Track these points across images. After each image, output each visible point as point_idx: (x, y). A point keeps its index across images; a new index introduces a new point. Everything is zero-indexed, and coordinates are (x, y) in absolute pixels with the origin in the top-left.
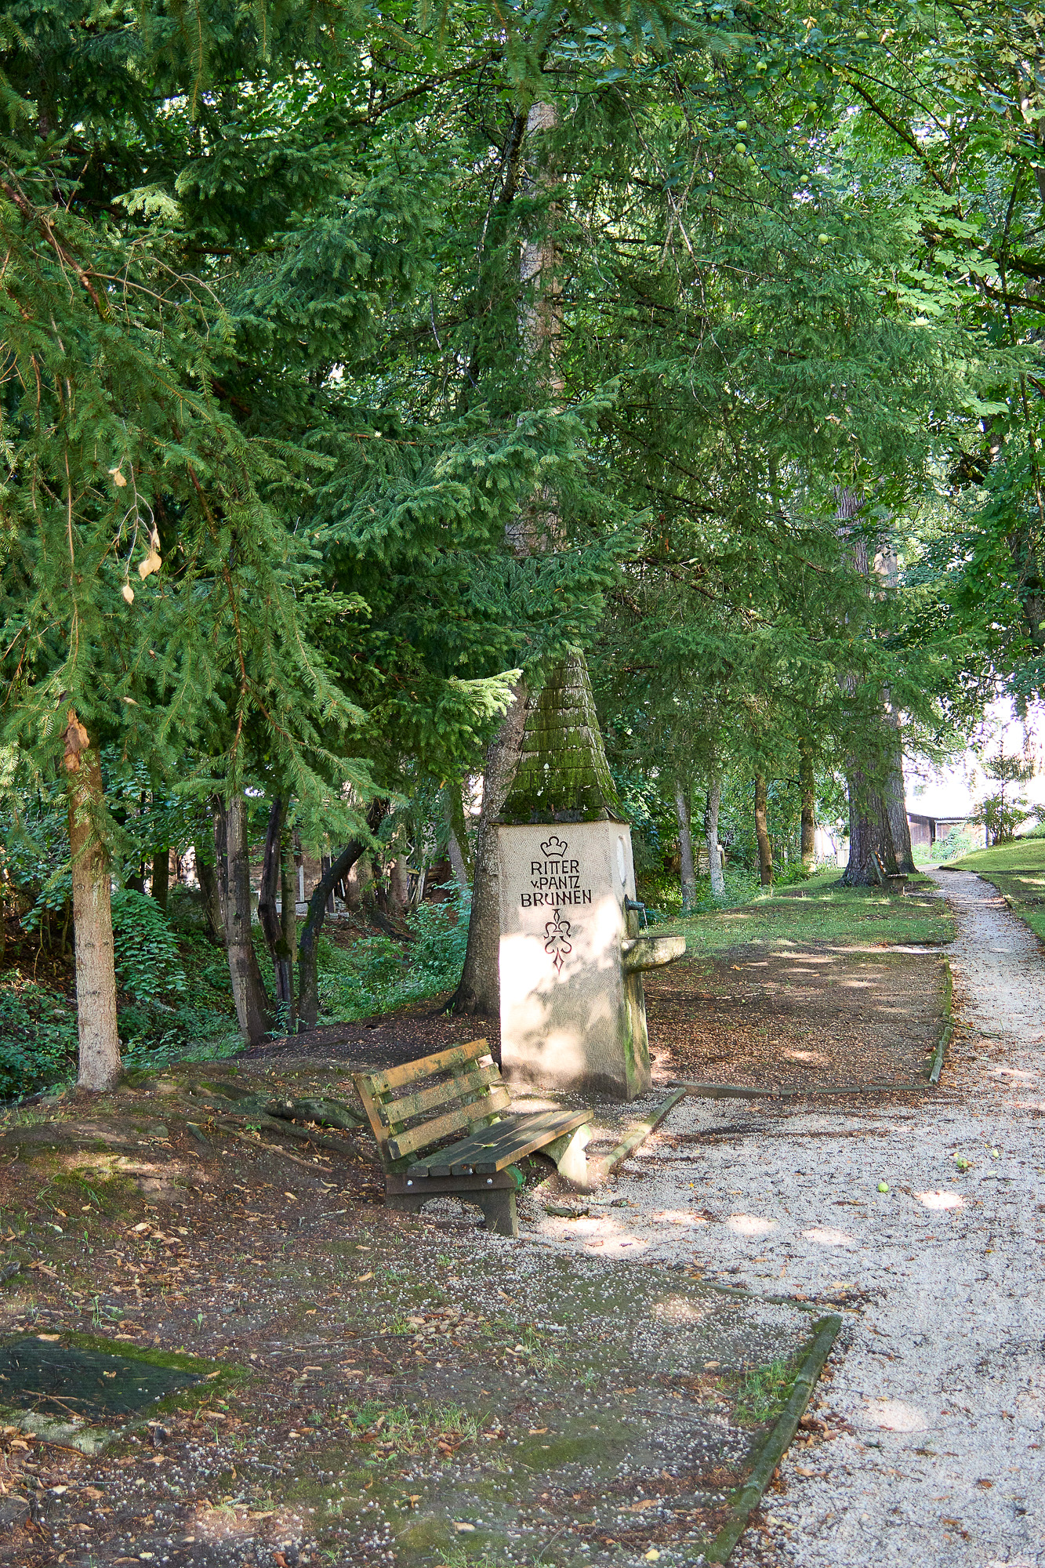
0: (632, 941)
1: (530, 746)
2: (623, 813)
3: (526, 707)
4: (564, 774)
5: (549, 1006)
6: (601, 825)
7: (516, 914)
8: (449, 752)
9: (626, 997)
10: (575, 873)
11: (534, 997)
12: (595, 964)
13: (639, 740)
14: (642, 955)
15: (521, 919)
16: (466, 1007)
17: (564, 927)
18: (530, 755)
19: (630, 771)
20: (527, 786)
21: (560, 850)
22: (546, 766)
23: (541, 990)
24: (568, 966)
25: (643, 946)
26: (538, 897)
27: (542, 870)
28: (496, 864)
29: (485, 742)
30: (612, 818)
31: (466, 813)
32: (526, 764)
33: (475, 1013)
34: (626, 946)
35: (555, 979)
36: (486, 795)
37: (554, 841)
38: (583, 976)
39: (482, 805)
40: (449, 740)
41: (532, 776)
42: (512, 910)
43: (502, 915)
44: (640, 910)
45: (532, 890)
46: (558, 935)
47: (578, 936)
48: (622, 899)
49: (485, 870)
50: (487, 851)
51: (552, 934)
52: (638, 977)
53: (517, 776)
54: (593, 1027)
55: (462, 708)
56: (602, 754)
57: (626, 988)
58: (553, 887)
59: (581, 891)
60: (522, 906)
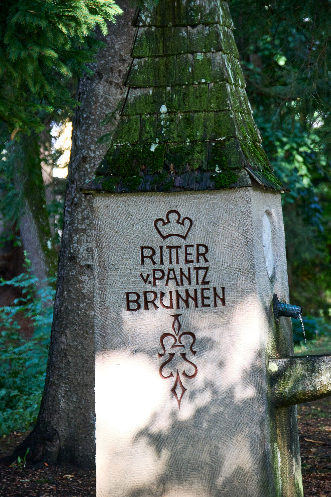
0: (283, 361)
1: (140, 78)
2: (271, 177)
3: (135, 24)
4: (188, 121)
5: (165, 454)
6: (240, 194)
7: (119, 321)
8: (25, 87)
9: (273, 440)
10: (202, 263)
11: (143, 441)
12: (230, 393)
13: (295, 74)
14: (297, 381)
15: (126, 328)
16: (46, 454)
17: (186, 340)
18: (140, 92)
19: (282, 118)
20: (136, 137)
21: (182, 229)
22: (164, 109)
23: (154, 429)
24: (192, 396)
25: (299, 369)
26: (151, 296)
27: (157, 258)
28: (89, 250)
29: (76, 74)
30: (256, 185)
31: (45, 176)
32: (134, 105)
33: (58, 462)
34: (274, 367)
35: (174, 414)
36: (75, 150)
37: (173, 217)
38: (213, 410)
39: (70, 166)
40: (24, 70)
41: (143, 122)
42: (113, 315)
43: (98, 321)
44: (295, 316)
45: (141, 287)
46: (178, 351)
47: (206, 354)
48: (268, 301)
49: (73, 258)
50: (77, 231)
51: (169, 350)
52: (291, 412)
53: (122, 122)
54: (228, 482)
55: (43, 24)
56: (243, 92)
57: (274, 428)
58: (172, 283)
59: (212, 289)
60: (127, 310)
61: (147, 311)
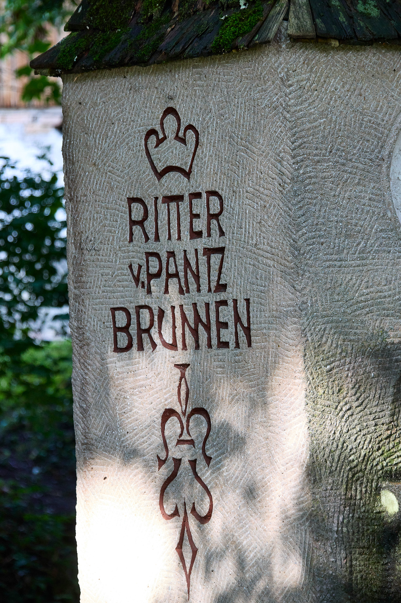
6: (269, 61)
7: (104, 376)
10: (215, 242)
15: (113, 393)
17: (197, 429)
21: (184, 155)
26: (146, 318)
27: (150, 226)
37: (170, 125)
42: (95, 362)
43: (76, 374)
45: (132, 296)
46: (186, 455)
47: (226, 466)
51: (173, 450)
58: (173, 288)
59: (231, 303)
60: (115, 351)
61: (141, 352)
